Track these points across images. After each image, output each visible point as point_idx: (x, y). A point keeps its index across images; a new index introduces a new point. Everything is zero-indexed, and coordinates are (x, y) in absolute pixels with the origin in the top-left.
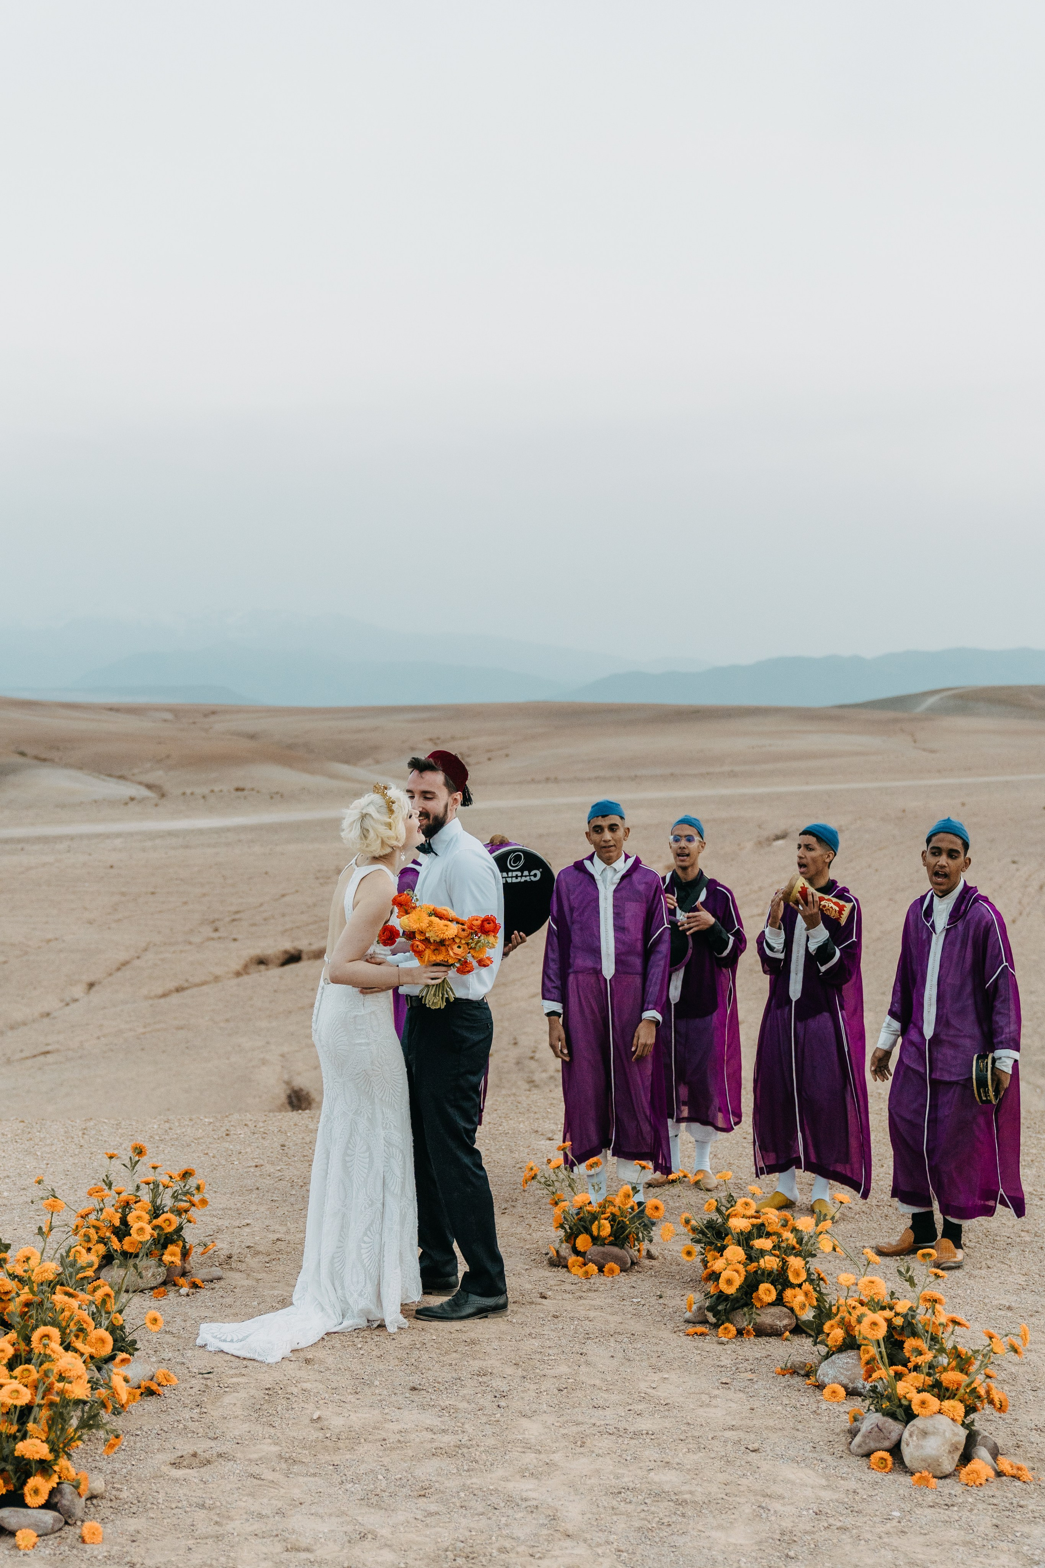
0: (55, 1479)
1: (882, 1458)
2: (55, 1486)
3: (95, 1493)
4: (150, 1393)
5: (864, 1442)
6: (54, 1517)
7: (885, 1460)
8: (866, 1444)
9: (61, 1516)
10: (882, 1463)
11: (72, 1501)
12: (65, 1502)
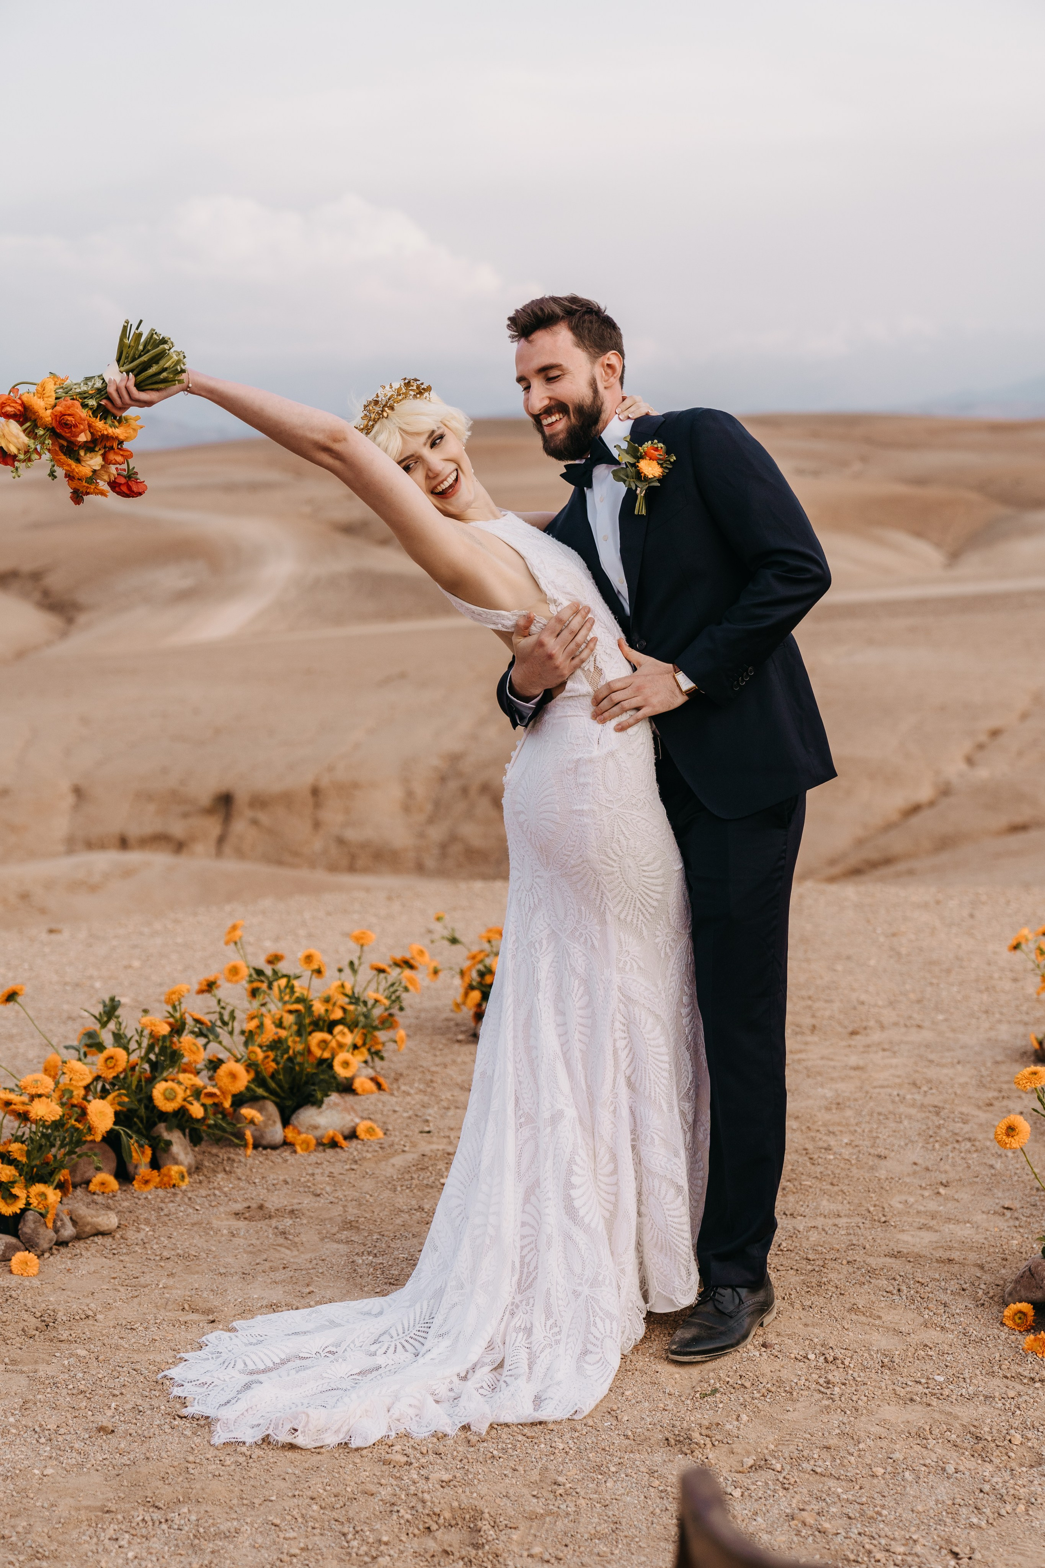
0: (21, 1204)
1: (1020, 1312)
2: (18, 1211)
3: (102, 1229)
4: (334, 1144)
5: (1014, 1288)
6: (6, 1243)
7: (1025, 1314)
8: (1016, 1292)
9: (20, 1244)
10: (1020, 1318)
11: (35, 1230)
12: (27, 1230)
